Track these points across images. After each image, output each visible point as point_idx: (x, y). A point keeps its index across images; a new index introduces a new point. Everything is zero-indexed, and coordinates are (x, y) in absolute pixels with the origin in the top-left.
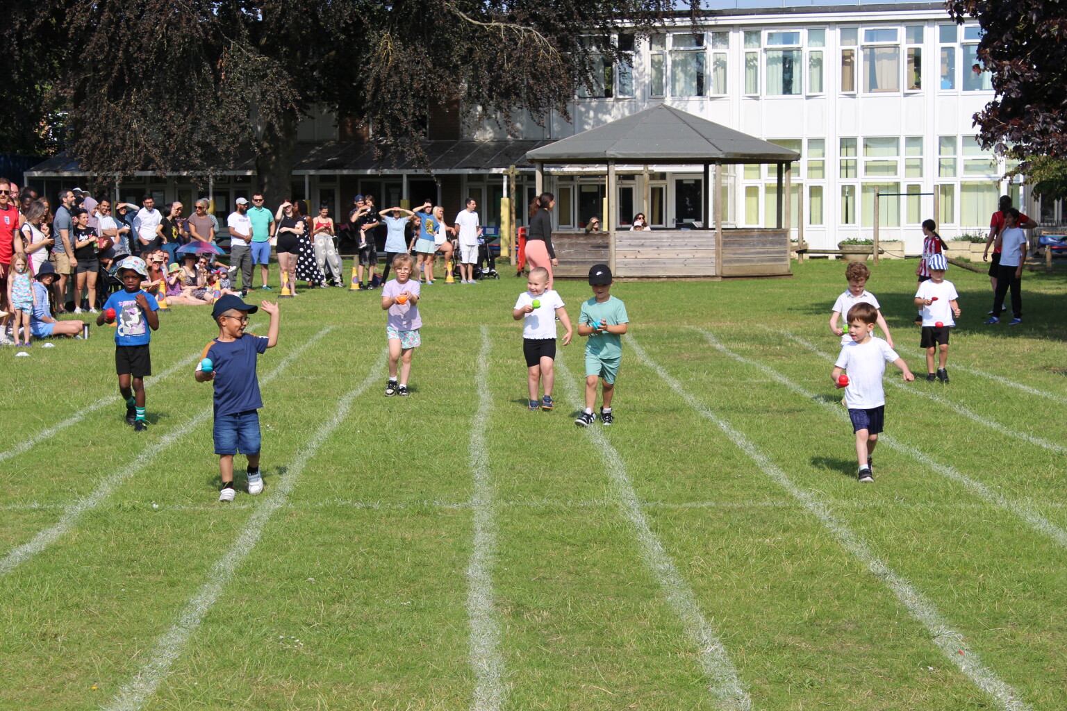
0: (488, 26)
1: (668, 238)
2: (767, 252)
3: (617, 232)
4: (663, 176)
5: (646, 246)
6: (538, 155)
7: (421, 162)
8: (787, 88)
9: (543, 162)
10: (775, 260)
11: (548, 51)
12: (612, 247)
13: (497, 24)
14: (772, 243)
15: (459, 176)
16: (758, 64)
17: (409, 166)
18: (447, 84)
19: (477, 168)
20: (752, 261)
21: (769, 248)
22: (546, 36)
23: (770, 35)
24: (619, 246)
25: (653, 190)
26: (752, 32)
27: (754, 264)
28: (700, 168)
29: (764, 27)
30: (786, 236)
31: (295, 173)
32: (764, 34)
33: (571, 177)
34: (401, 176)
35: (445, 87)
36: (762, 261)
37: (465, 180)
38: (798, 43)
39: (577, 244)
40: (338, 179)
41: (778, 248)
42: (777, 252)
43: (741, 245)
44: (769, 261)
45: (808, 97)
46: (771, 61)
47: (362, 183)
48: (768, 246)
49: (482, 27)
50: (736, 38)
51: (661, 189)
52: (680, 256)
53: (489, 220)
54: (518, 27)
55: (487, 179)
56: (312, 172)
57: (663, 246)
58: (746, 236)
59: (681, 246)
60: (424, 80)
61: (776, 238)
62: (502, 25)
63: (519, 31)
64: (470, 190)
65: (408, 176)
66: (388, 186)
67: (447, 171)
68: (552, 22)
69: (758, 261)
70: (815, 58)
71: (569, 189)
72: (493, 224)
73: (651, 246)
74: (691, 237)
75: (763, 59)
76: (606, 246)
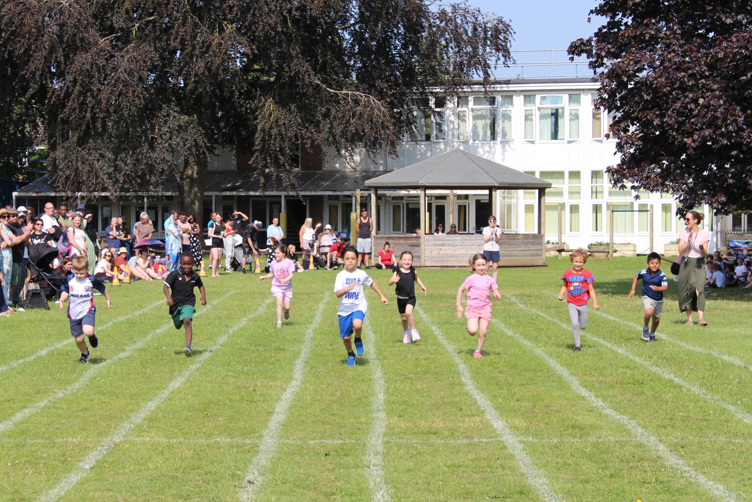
0: (340, 93)
1: (460, 240)
2: (529, 250)
3: (425, 236)
4: (466, 197)
5: (446, 246)
6: (372, 183)
7: (293, 187)
8: (555, 135)
9: (376, 188)
10: (534, 255)
11: (380, 110)
12: (422, 246)
13: (346, 92)
14: (532, 243)
15: (321, 197)
16: (534, 118)
17: (285, 190)
18: (312, 133)
19: (334, 191)
20: (518, 256)
21: (530, 247)
22: (379, 101)
23: (543, 98)
24: (427, 245)
25: (460, 207)
26: (529, 96)
27: (519, 258)
28: (487, 192)
29: (537, 92)
30: (542, 239)
31: (206, 194)
32: (538, 97)
33: (401, 198)
34: (280, 196)
35: (310, 135)
36: (525, 256)
37: (326, 199)
38: (561, 103)
39: (399, 244)
40: (236, 198)
41: (536, 247)
42: (536, 250)
43: (510, 245)
44: (530, 256)
45: (569, 142)
46: (542, 117)
47: (253, 201)
48: (530, 246)
49: (336, 94)
50: (518, 100)
51: (465, 206)
52: (469, 252)
53: (343, 227)
54: (361, 94)
55: (342, 198)
56: (217, 193)
57: (457, 246)
58: (514, 239)
59: (469, 245)
60: (296, 131)
61: (535, 240)
62: (350, 93)
63: (361, 96)
64: (330, 206)
65: (285, 196)
66: (271, 203)
67: (313, 193)
68: (385, 90)
69: (522, 256)
70: (573, 113)
71: (400, 206)
72: (346, 231)
73: (449, 245)
74: (475, 240)
75: (536, 115)
76: (418, 246)
